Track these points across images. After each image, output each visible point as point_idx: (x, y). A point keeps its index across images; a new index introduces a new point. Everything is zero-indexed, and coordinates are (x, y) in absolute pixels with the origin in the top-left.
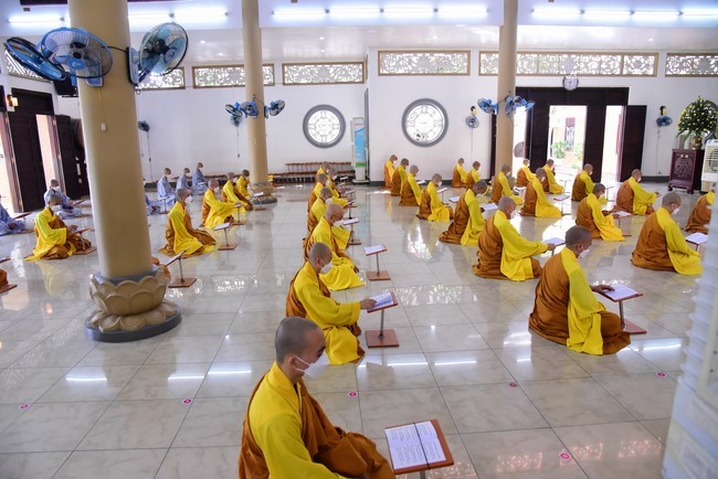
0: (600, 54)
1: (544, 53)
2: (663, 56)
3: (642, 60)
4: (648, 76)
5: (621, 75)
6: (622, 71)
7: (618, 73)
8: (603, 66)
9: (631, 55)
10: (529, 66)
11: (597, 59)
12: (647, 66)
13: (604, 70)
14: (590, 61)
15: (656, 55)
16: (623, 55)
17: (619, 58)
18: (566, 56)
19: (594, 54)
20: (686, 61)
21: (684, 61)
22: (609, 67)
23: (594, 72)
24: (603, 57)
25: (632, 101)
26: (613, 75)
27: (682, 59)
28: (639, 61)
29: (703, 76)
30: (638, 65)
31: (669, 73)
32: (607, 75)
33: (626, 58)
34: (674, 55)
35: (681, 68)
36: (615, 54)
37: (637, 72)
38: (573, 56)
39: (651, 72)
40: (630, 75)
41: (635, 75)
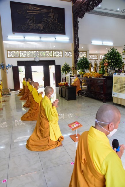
0: (46, 51)
1: (29, 51)
2: (64, 52)
3: (58, 53)
4: (60, 57)
5: (52, 57)
8: (47, 54)
9: (55, 51)
10: (24, 54)
11: (45, 52)
12: (60, 54)
13: (47, 55)
14: (43, 53)
15: (62, 51)
16: (52, 51)
17: (51, 52)
18: (35, 52)
19: (44, 51)
20: (71, 53)
21: (70, 53)
22: (49, 55)
23: (44, 56)
24: (47, 52)
25: (56, 64)
26: (50, 57)
27: (69, 52)
28: (57, 53)
30: (57, 54)
31: (66, 56)
32: (48, 57)
33: (53, 52)
34: (67, 51)
35: (70, 55)
37: (57, 56)
38: (37, 52)
39: (61, 56)
40: (55, 57)
41: (57, 57)
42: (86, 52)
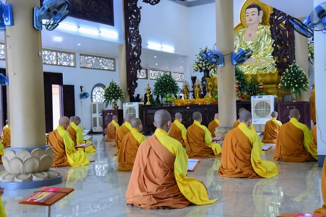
2: (77, 55)
3: (67, 57)
4: (70, 66)
5: (57, 65)
6: (57, 62)
7: (55, 63)
9: (61, 52)
12: (70, 60)
13: (47, 60)
15: (74, 54)
16: (57, 52)
17: (55, 53)
21: (88, 59)
22: (49, 59)
25: (65, 83)
26: (52, 64)
27: (86, 58)
28: (65, 57)
29: (97, 69)
30: (65, 59)
31: (81, 66)
32: (49, 64)
33: (58, 54)
34: (82, 55)
35: (87, 63)
36: (52, 51)
37: (65, 63)
39: (72, 64)
40: (61, 65)
41: (64, 66)
42: (114, 59)
